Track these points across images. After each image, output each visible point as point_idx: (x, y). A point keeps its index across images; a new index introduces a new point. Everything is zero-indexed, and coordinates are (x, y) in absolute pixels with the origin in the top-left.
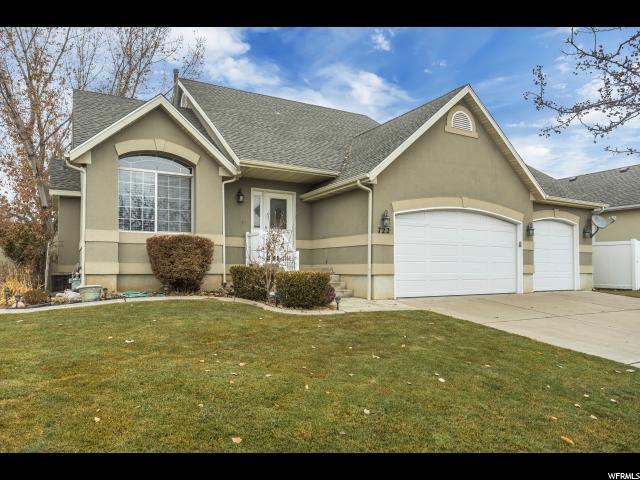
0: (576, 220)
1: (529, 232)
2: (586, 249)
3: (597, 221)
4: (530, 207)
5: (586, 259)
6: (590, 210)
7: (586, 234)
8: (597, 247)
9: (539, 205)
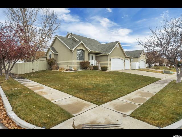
0: (129, 59)
1: (125, 61)
2: (130, 63)
3: (132, 60)
4: (125, 58)
5: (130, 65)
6: (131, 58)
7: (130, 61)
8: (132, 63)
9: (126, 57)
